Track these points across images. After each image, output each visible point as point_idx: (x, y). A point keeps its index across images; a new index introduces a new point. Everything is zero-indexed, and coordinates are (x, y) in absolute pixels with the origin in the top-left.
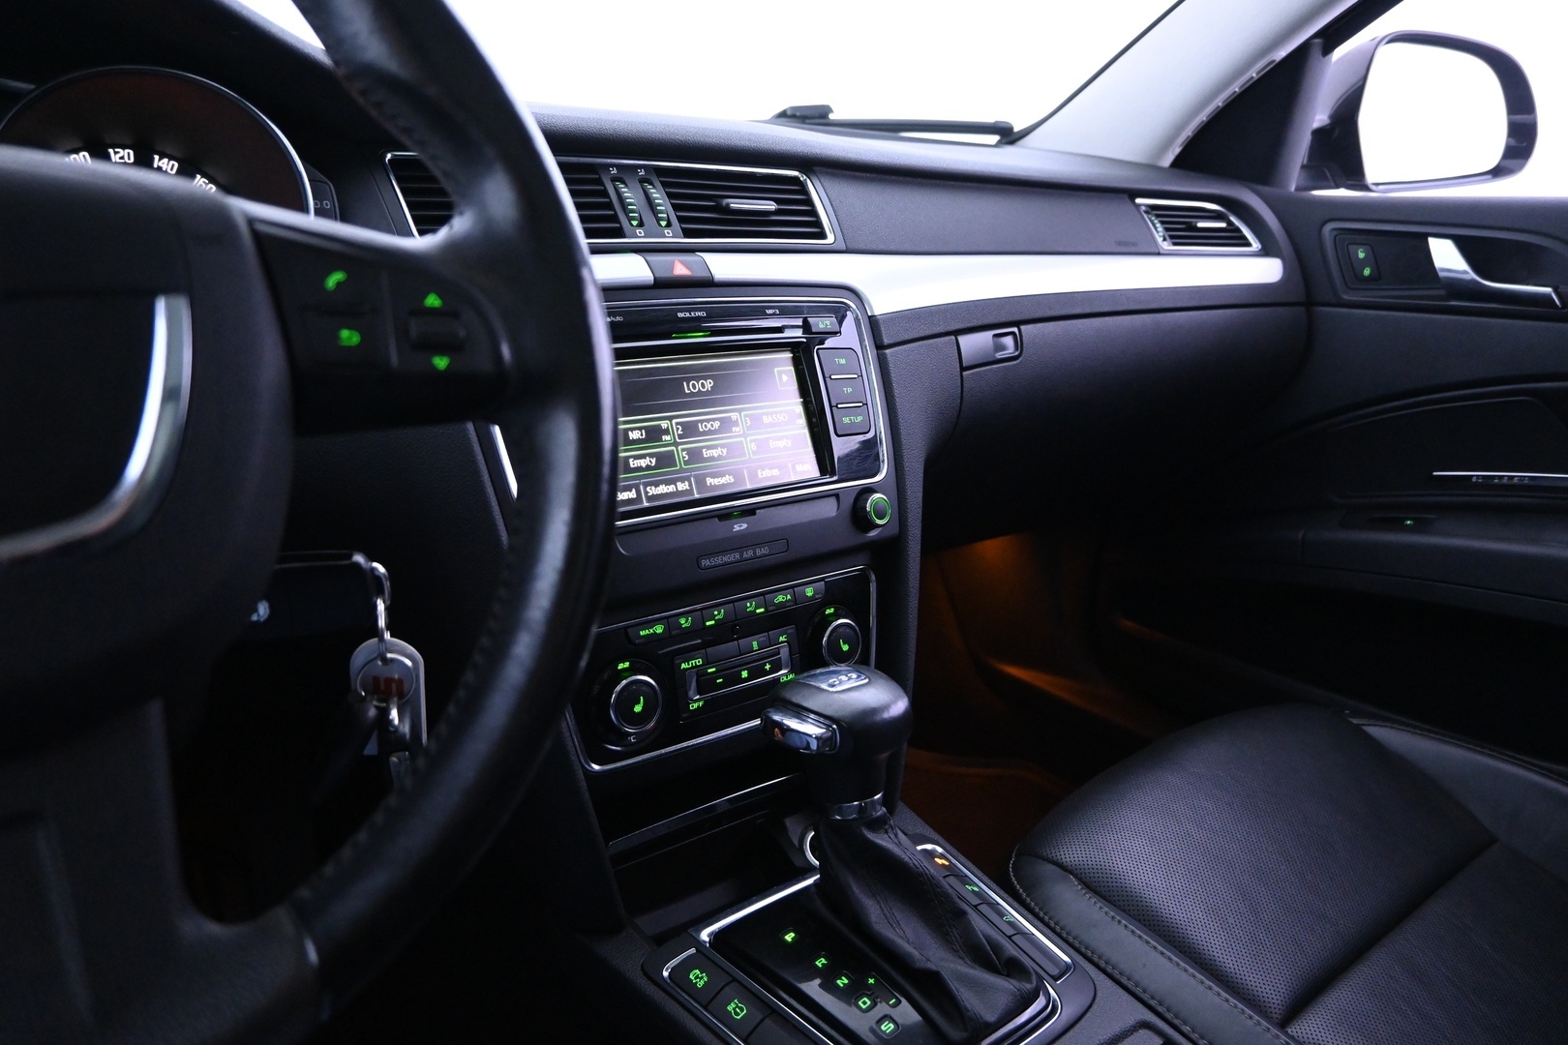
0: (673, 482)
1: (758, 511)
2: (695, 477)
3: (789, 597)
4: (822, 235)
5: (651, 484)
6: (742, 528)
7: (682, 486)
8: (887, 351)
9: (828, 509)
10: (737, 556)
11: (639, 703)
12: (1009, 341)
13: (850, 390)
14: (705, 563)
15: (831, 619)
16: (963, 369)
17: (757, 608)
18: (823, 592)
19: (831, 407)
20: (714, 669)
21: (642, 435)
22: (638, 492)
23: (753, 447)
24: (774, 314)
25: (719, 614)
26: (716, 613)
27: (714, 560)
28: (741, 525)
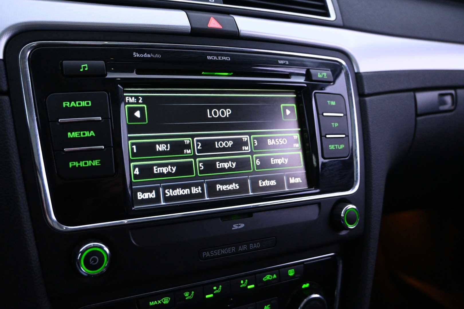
0: (189, 186)
1: (254, 214)
2: (208, 183)
3: (275, 275)
4: (328, 15)
5: (169, 187)
6: (240, 227)
7: (195, 190)
8: (367, 99)
9: (313, 214)
10: (233, 249)
12: (448, 99)
13: (336, 125)
14: (205, 255)
16: (417, 115)
17: (249, 284)
19: (321, 136)
21: (167, 148)
22: (158, 194)
23: (258, 162)
24: (284, 64)
25: (217, 289)
26: (215, 288)
27: (213, 252)
28: (239, 224)
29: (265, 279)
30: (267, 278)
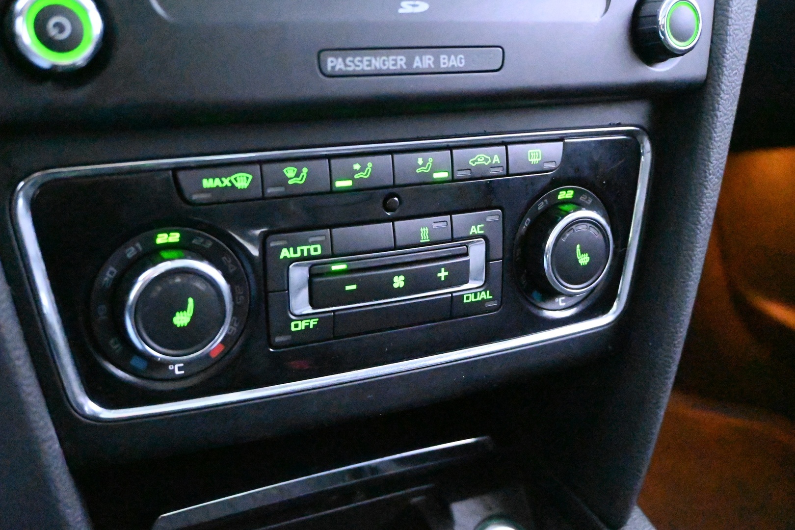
3: (496, 160)
6: (417, 10)
10: (402, 61)
11: (184, 308)
14: (334, 63)
15: (565, 208)
17: (434, 169)
18: (559, 163)
20: (343, 267)
25: (362, 170)
26: (357, 167)
27: (353, 62)
28: (417, 3)
29: (473, 162)
30: (479, 160)
